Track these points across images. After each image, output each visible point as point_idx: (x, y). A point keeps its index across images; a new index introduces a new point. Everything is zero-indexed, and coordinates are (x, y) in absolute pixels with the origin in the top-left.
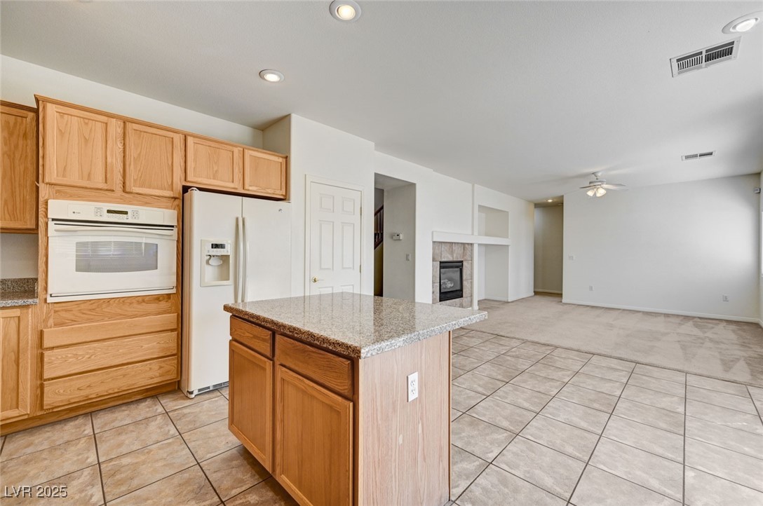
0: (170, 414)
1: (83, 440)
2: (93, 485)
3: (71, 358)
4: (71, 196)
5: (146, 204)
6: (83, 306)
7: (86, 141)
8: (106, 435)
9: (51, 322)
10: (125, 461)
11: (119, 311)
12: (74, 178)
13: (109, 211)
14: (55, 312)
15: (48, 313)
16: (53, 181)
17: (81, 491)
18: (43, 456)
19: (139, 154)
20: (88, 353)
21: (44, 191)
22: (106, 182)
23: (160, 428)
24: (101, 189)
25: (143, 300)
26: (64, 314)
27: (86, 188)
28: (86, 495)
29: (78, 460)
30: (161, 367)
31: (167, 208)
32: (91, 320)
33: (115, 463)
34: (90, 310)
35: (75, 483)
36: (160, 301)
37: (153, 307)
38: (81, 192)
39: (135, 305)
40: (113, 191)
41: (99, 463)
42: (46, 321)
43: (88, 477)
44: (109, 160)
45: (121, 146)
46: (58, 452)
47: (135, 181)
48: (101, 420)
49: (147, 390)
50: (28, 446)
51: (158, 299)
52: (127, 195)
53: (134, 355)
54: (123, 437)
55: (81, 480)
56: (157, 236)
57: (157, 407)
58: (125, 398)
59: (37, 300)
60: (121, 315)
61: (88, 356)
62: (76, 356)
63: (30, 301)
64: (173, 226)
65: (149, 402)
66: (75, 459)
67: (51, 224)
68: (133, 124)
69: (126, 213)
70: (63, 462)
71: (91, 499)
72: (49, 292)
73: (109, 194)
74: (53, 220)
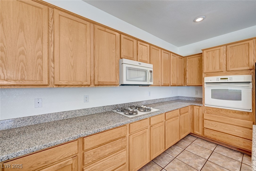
0: (243, 164)
1: (209, 151)
2: (201, 164)
3: (210, 124)
4: (210, 76)
5: (236, 74)
6: (214, 109)
7: (214, 57)
8: (216, 154)
9: (206, 112)
10: (214, 166)
11: (226, 114)
12: (211, 70)
13: (221, 79)
14: (207, 109)
15: (205, 109)
16: (205, 72)
17: (198, 163)
18: (199, 148)
19: (232, 56)
20: (215, 125)
21: (204, 75)
22: (220, 69)
23: (234, 166)
24: (218, 72)
25: (235, 112)
26: (208, 110)
27: (214, 72)
28: (198, 165)
29: (204, 155)
30: (244, 143)
31: (246, 74)
32: (216, 114)
33: (211, 164)
34: (216, 111)
35: (199, 160)
36: (243, 114)
37: (240, 116)
38: (213, 74)
39: (232, 113)
40: (223, 71)
41: (207, 160)
42: (204, 111)
43: (202, 161)
44: (221, 61)
45: (225, 55)
46: (202, 149)
47: (231, 66)
48: (219, 149)
49: (240, 149)
50: (199, 143)
51: (242, 113)
52: (228, 72)
53: (231, 132)
54: (219, 158)
55: (200, 160)
56: (241, 87)
57: (240, 158)
58: (230, 147)
59: (202, 105)
60: (226, 115)
61: (215, 126)
62: (212, 124)
63: (201, 105)
64: (250, 82)
65: (239, 154)
66: (204, 154)
67: (205, 84)
68: (230, 45)
69: (227, 79)
70: (201, 153)
71: (198, 167)
72: (205, 103)
73: (221, 73)
74: (206, 83)
